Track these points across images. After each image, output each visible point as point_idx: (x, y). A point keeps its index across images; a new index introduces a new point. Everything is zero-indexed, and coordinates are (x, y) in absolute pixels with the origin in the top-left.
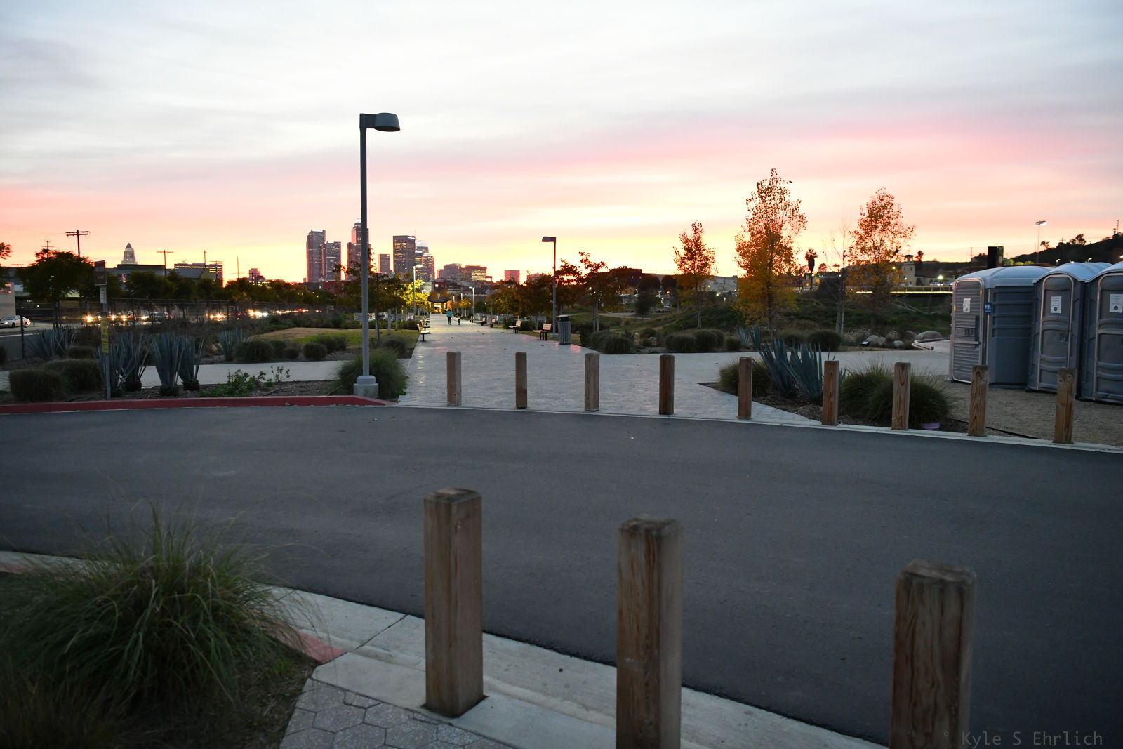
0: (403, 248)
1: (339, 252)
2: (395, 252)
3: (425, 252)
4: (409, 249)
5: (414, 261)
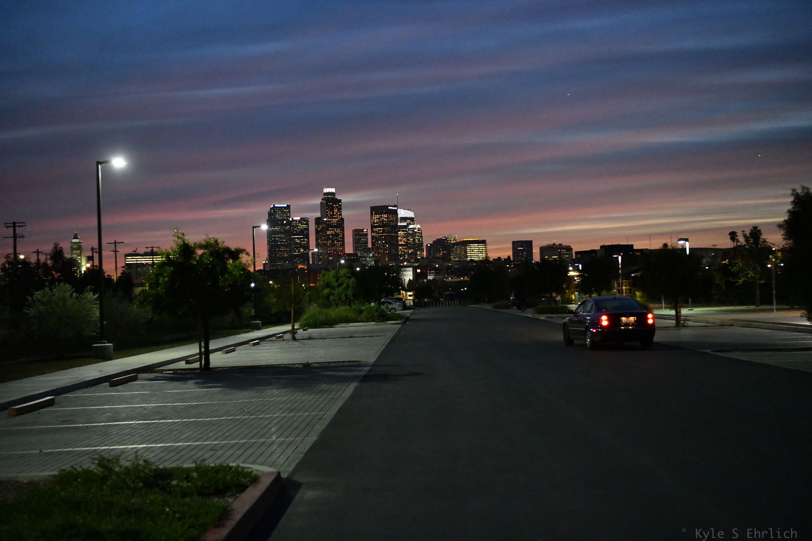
0: (383, 221)
1: (307, 229)
2: (373, 227)
3: (410, 224)
4: (391, 221)
5: (398, 236)
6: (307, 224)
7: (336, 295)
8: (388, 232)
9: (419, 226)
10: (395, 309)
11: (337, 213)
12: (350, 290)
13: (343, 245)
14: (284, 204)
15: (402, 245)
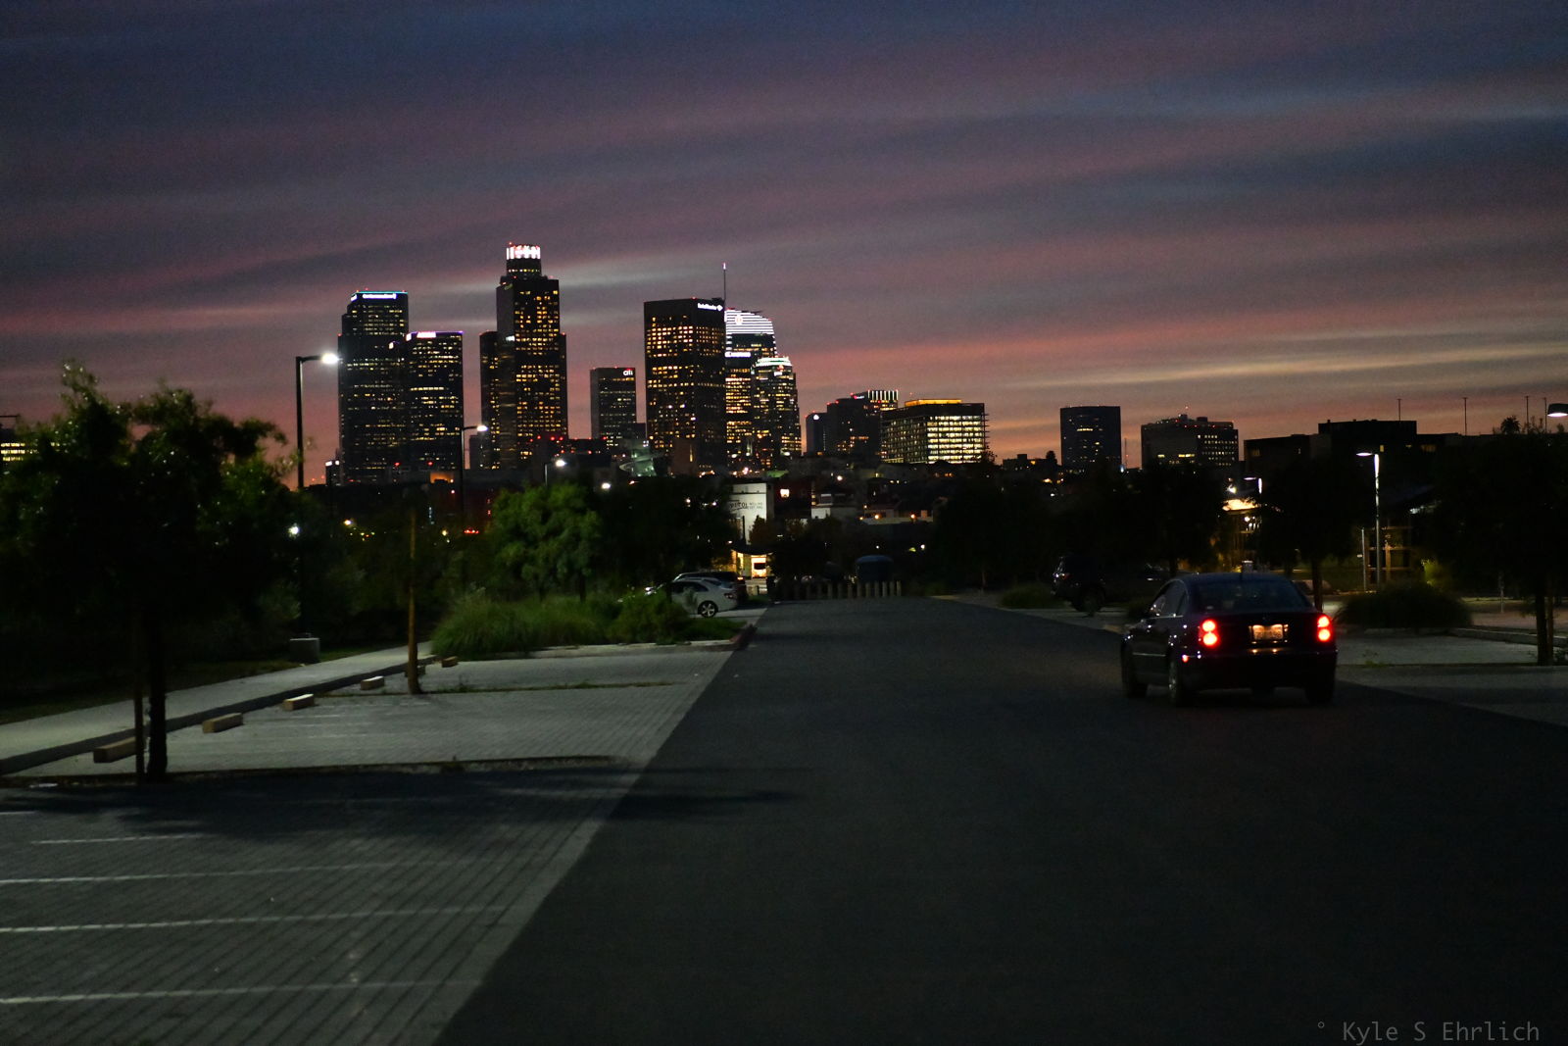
0: (683, 345)
1: (457, 367)
2: (650, 362)
3: (761, 355)
4: (703, 346)
5: (724, 391)
6: (457, 351)
7: (540, 561)
8: (696, 378)
9: (786, 361)
10: (714, 606)
11: (545, 321)
12: (581, 547)
13: (562, 416)
14: (390, 291)
15: (736, 417)
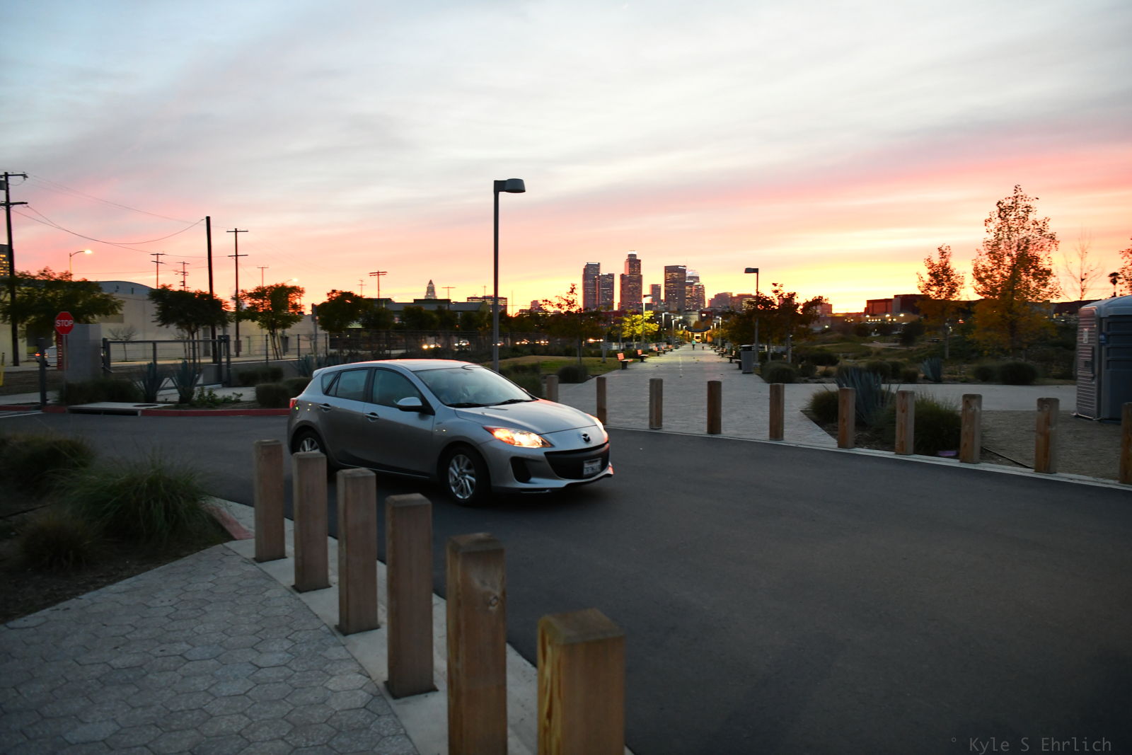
0: (674, 278)
1: (613, 283)
2: (666, 282)
3: (695, 282)
4: (680, 279)
5: (685, 291)
6: (613, 279)
8: (678, 287)
11: (637, 271)
13: (641, 297)
14: (596, 261)
15: (687, 298)
